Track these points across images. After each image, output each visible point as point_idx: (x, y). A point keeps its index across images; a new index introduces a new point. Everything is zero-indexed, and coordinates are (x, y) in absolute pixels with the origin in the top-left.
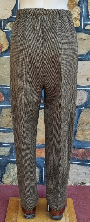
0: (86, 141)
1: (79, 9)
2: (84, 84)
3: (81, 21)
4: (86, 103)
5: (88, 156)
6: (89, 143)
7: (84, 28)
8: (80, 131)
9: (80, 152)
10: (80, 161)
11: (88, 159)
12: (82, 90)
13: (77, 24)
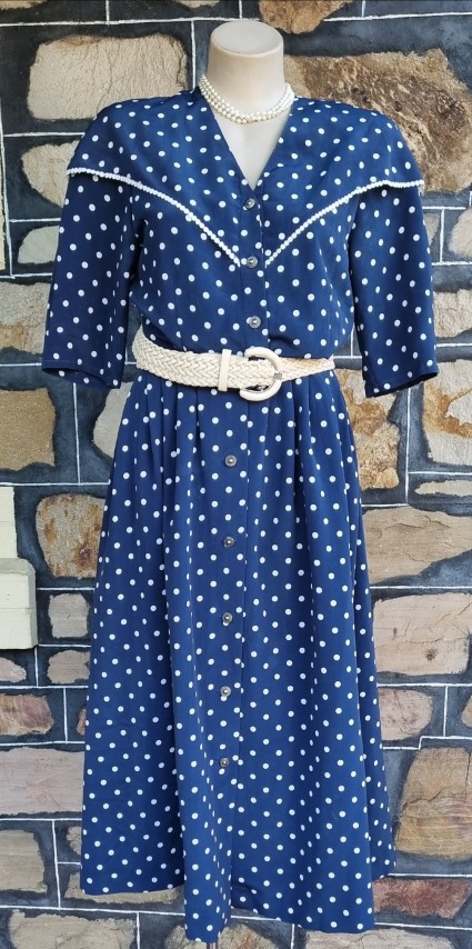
0: (432, 854)
1: (394, 431)
2: (417, 669)
3: (400, 470)
4: (426, 731)
5: (441, 905)
6: (441, 860)
7: (412, 491)
8: (412, 821)
9: (412, 891)
10: (414, 920)
11: (442, 912)
12: (411, 688)
13: (389, 478)
